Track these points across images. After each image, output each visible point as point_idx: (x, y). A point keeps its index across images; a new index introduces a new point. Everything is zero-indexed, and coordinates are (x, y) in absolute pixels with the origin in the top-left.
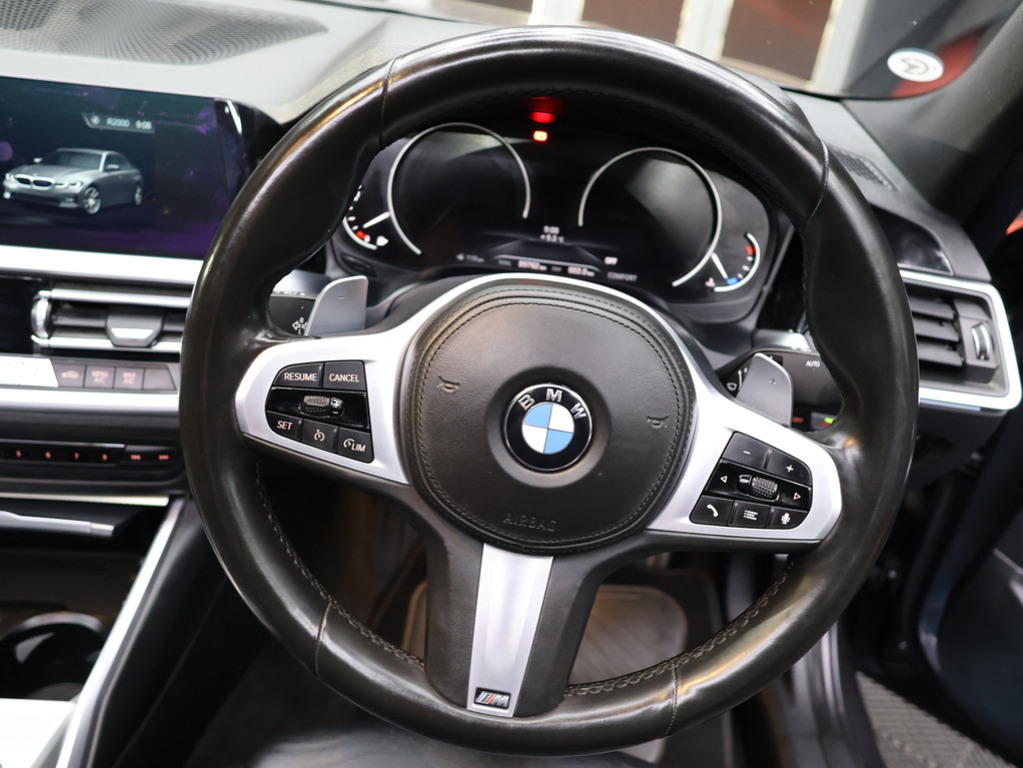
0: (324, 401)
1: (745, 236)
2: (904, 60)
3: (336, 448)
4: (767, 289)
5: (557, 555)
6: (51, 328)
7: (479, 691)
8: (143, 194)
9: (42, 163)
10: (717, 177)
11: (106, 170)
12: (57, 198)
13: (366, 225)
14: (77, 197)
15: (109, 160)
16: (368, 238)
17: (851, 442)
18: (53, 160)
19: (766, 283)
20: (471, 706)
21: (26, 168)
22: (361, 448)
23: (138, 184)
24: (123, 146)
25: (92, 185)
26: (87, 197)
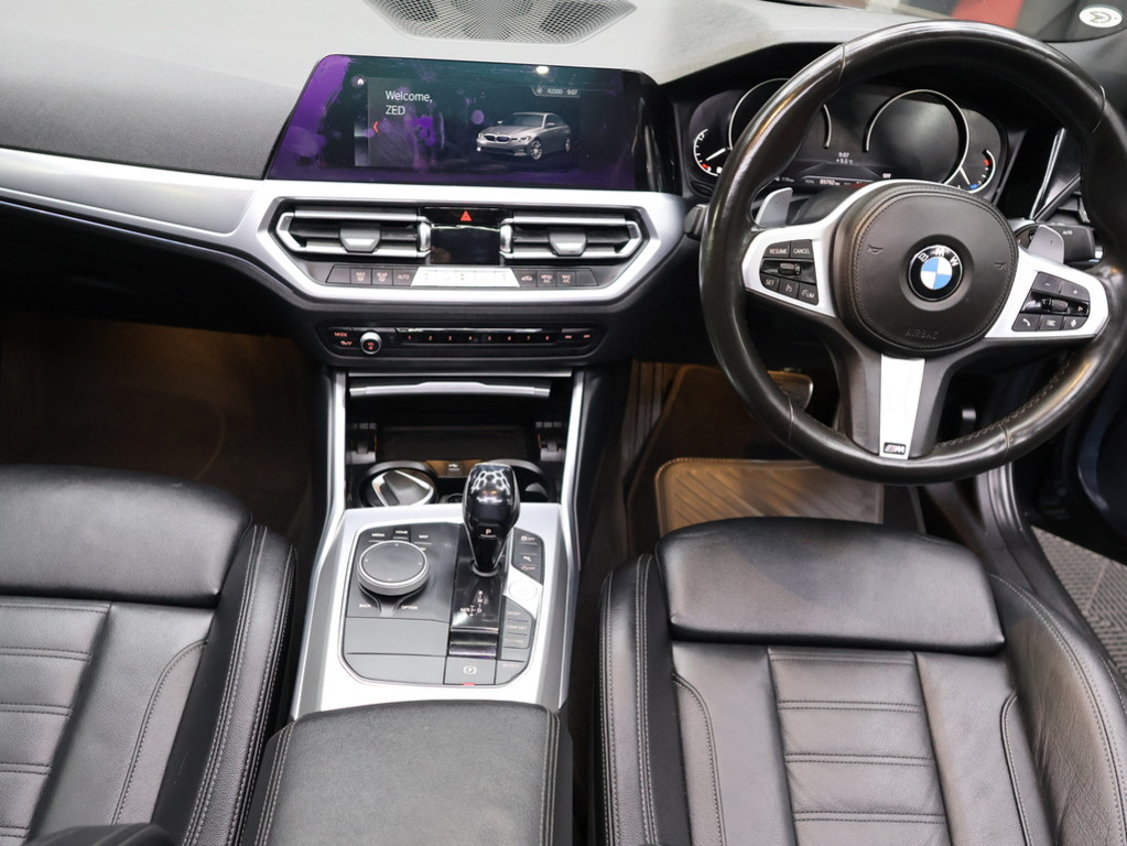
0: (790, 267)
1: (985, 153)
2: (1092, 13)
3: (797, 297)
4: (1000, 191)
5: (928, 357)
6: (514, 245)
7: (886, 444)
8: (571, 144)
9: (503, 124)
10: (965, 110)
11: (547, 127)
12: (513, 150)
13: (708, 159)
14: (525, 148)
15: (548, 120)
16: (709, 169)
17: (1115, 271)
18: (511, 122)
19: (999, 186)
20: (882, 454)
21: (492, 129)
22: (812, 296)
23: (568, 136)
24: (559, 108)
25: (537, 139)
26: (533, 148)
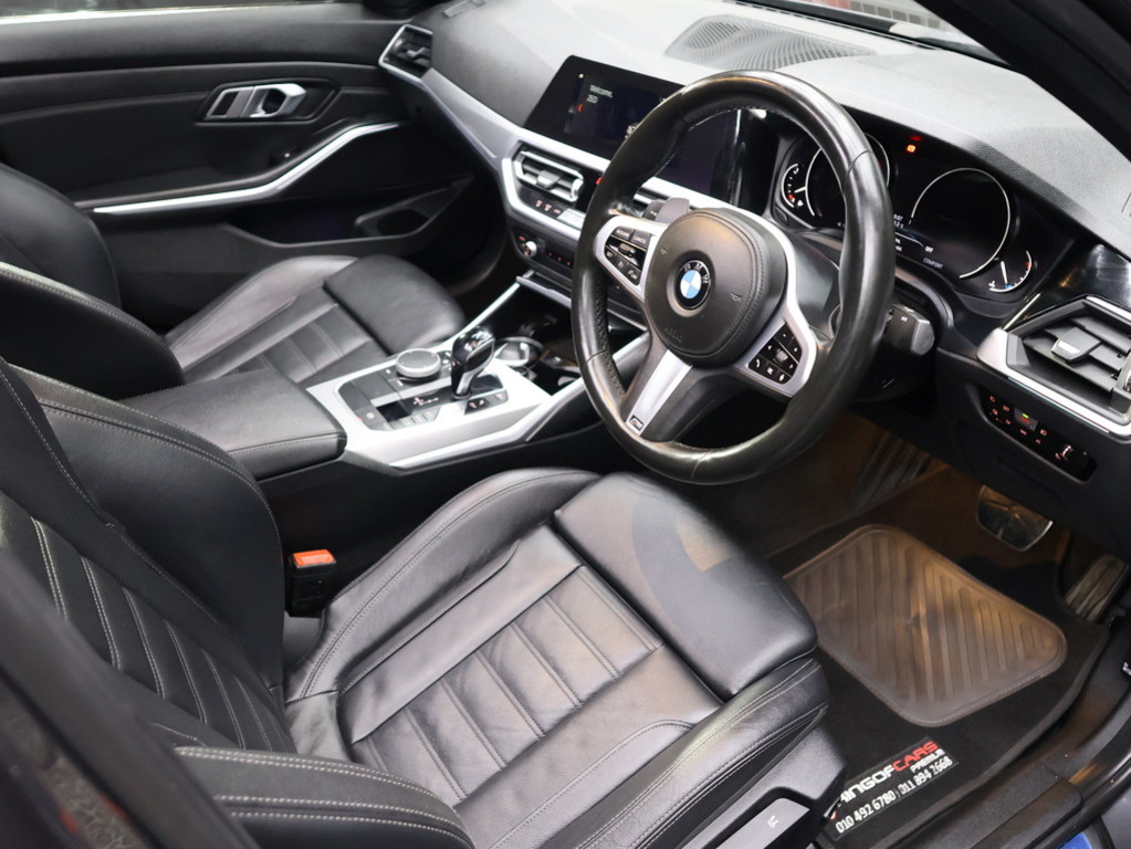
0: (627, 248)
3: (625, 274)
7: (634, 417)
13: (797, 191)
16: (794, 199)
20: (628, 422)
22: (635, 277)
